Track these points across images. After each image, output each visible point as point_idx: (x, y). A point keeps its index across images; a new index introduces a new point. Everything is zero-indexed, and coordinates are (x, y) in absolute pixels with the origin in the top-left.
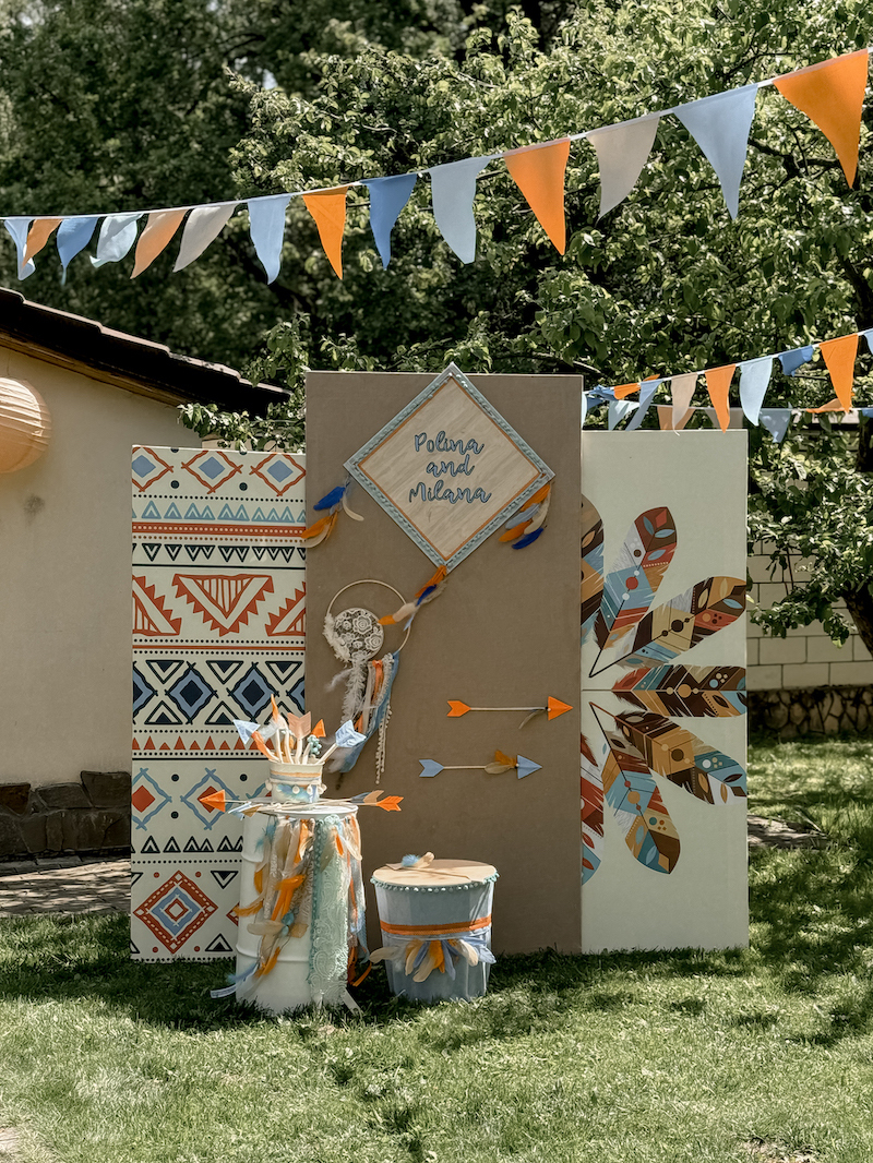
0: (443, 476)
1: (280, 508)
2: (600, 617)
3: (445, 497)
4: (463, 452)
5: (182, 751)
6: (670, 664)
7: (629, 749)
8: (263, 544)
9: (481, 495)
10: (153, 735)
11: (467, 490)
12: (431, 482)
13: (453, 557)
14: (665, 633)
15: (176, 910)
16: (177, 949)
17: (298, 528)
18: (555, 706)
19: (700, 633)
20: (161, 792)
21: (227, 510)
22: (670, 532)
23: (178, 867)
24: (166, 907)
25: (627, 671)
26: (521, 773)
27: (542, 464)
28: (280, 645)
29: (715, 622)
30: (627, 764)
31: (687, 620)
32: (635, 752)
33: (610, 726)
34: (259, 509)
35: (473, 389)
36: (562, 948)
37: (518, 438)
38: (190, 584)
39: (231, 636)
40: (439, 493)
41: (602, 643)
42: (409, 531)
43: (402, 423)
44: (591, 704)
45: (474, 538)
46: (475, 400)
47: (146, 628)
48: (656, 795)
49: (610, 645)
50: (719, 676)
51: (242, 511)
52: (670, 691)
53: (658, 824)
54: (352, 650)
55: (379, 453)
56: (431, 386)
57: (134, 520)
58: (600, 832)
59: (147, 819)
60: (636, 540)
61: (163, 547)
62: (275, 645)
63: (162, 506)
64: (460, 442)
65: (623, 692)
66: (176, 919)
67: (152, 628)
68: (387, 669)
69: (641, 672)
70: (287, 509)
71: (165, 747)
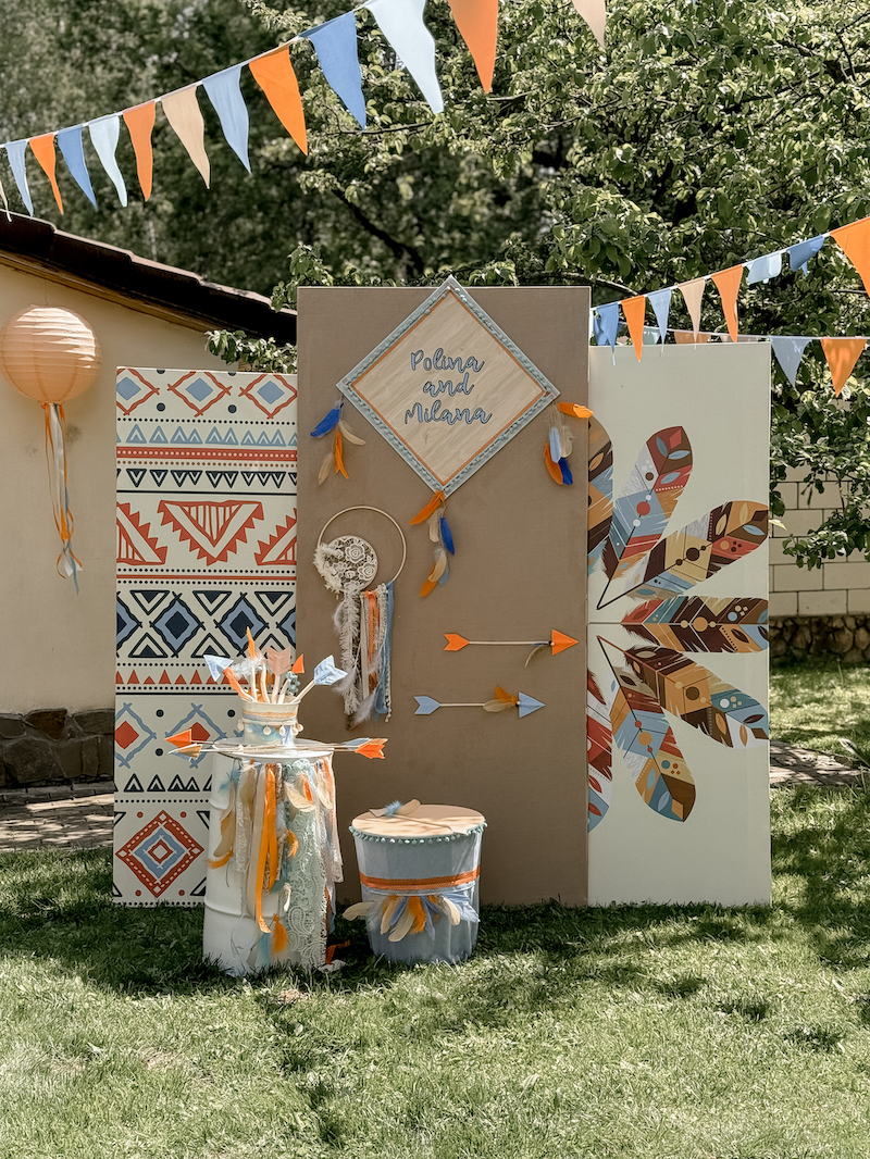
0: (442, 396)
1: (271, 431)
2: (609, 545)
3: (442, 418)
4: (462, 371)
5: (167, 685)
6: (685, 595)
7: (640, 687)
8: (254, 469)
9: (481, 416)
10: (137, 668)
11: (466, 410)
12: (428, 402)
13: (451, 482)
14: (679, 562)
15: (160, 852)
16: (161, 893)
17: (289, 452)
18: (559, 640)
19: (717, 562)
20: (146, 729)
21: (215, 434)
22: (687, 453)
23: (163, 807)
24: (150, 848)
25: (639, 602)
26: (523, 712)
27: (547, 382)
28: (270, 574)
29: (733, 550)
30: (638, 702)
31: (704, 548)
32: (646, 690)
33: (620, 661)
34: (249, 432)
35: (472, 303)
36: (568, 900)
37: (520, 354)
38: (175, 511)
39: (218, 565)
40: (438, 414)
41: (611, 570)
42: (405, 455)
43: (397, 341)
44: (599, 638)
45: (473, 462)
46: (474, 314)
47: (130, 557)
48: (669, 736)
49: (620, 575)
50: (738, 608)
51: (231, 434)
52: (684, 624)
53: (671, 768)
54: (345, 580)
55: (373, 373)
56: (428, 301)
57: (119, 445)
58: (608, 775)
59: (131, 756)
60: (648, 462)
61: (148, 472)
62: (265, 574)
63: (148, 430)
64: (459, 359)
65: (634, 625)
66: (160, 861)
67: (137, 557)
68: (382, 601)
69: (654, 604)
70: (278, 432)
71: (149, 681)
